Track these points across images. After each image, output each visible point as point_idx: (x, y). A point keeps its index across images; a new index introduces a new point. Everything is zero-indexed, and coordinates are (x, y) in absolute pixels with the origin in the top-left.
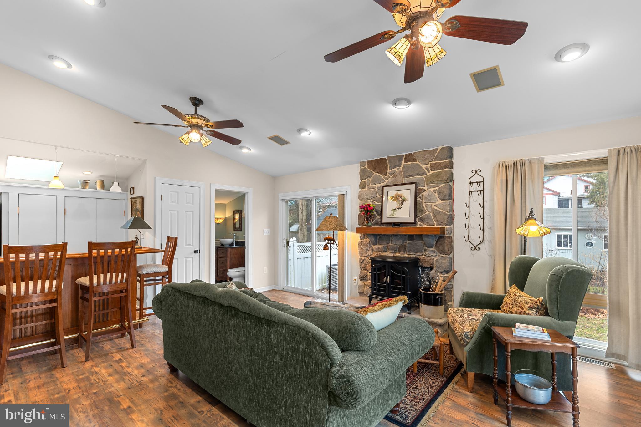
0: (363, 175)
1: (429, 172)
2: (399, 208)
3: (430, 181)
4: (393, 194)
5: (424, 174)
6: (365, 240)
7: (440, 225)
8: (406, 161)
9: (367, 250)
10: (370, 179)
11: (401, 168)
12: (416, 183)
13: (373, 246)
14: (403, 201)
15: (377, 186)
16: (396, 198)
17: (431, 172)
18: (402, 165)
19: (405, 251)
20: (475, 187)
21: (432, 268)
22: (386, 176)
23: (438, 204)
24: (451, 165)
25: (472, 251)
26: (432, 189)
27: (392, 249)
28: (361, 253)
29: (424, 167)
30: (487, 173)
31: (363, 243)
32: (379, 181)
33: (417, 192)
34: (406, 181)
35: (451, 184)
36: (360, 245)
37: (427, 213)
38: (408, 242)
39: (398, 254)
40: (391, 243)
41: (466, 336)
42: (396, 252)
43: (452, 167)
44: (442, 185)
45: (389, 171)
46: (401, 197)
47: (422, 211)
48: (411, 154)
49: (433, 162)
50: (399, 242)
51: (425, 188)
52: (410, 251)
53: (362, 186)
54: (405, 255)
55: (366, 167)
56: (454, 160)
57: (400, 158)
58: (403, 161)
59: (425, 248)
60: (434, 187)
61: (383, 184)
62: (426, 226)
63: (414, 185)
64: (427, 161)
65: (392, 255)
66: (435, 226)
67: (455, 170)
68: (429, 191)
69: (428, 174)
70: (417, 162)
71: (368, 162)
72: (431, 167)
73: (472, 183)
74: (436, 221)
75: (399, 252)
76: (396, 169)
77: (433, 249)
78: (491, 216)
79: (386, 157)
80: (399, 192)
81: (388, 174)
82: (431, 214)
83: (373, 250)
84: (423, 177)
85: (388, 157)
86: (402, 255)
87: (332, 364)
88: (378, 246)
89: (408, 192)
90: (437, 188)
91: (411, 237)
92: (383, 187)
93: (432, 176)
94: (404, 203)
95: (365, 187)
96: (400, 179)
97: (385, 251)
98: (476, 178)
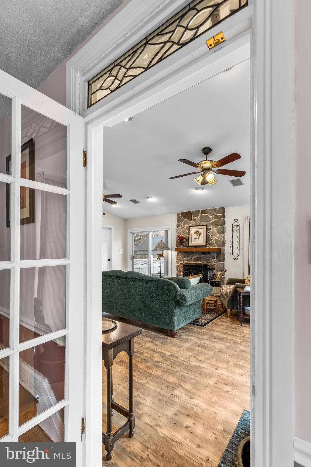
0: (179, 220)
1: (213, 220)
2: (198, 238)
3: (214, 224)
4: (195, 230)
5: (211, 220)
6: (179, 255)
7: (218, 247)
8: (202, 213)
9: (181, 260)
10: (183, 222)
11: (199, 217)
12: (206, 225)
13: (184, 258)
14: (200, 234)
15: (186, 226)
16: (196, 233)
17: (214, 220)
18: (200, 216)
19: (201, 261)
20: (235, 228)
21: (215, 269)
22: (191, 221)
23: (217, 236)
24: (224, 217)
25: (234, 260)
26: (215, 229)
27: (194, 260)
28: (177, 262)
29: (210, 217)
30: (241, 221)
31: (178, 257)
32: (188, 223)
33: (207, 230)
34: (202, 224)
35: (224, 226)
36: (177, 258)
37: (212, 241)
38: (202, 256)
39: (197, 262)
40: (194, 257)
41: (227, 294)
42: (196, 261)
43: (224, 218)
44: (220, 226)
45: (192, 218)
46: (199, 232)
47: (210, 240)
48: (204, 210)
49: (215, 215)
50: (197, 256)
51: (211, 228)
52: (203, 260)
53: (178, 226)
54: (201, 263)
55: (180, 216)
56: (225, 214)
57: (198, 212)
58: (200, 214)
59: (211, 259)
60: (216, 227)
61: (190, 225)
62: (211, 247)
63: (206, 226)
64: (212, 214)
65: (194, 263)
66: (216, 247)
67: (226, 219)
68: (213, 230)
69: (213, 221)
70: (207, 215)
71: (182, 213)
72: (214, 217)
73: (234, 226)
74: (217, 245)
76: (196, 218)
77: (215, 259)
78: (243, 243)
79: (191, 211)
80: (198, 230)
81: (192, 220)
82: (214, 241)
83: (184, 260)
84: (210, 222)
85: (192, 211)
86: (199, 263)
87: (177, 291)
88: (187, 258)
89: (202, 230)
90: (217, 228)
91: (204, 253)
92: (190, 227)
93: (215, 222)
94: (201, 236)
95: (180, 227)
96: (199, 223)
97: (190, 261)
98: (236, 224)
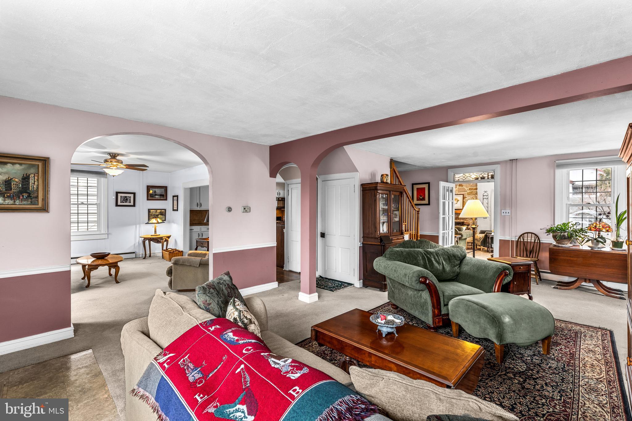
2: (456, 204)
3: (468, 194)
5: (466, 191)
12: (463, 195)
14: (458, 201)
17: (469, 191)
20: (485, 197)
21: (469, 225)
24: (476, 189)
26: (469, 197)
29: (466, 189)
30: (489, 193)
33: (464, 198)
34: (459, 193)
35: (477, 195)
41: (481, 238)
43: (477, 190)
44: (473, 196)
46: (457, 199)
49: (470, 187)
51: (467, 197)
56: (477, 187)
58: (458, 186)
60: (470, 196)
63: (462, 195)
64: (468, 187)
67: (478, 191)
69: (468, 192)
70: (464, 187)
72: (469, 189)
78: (491, 207)
84: (466, 192)
87: (458, 232)
89: (460, 198)
93: (469, 192)
94: (458, 202)
98: (486, 194)
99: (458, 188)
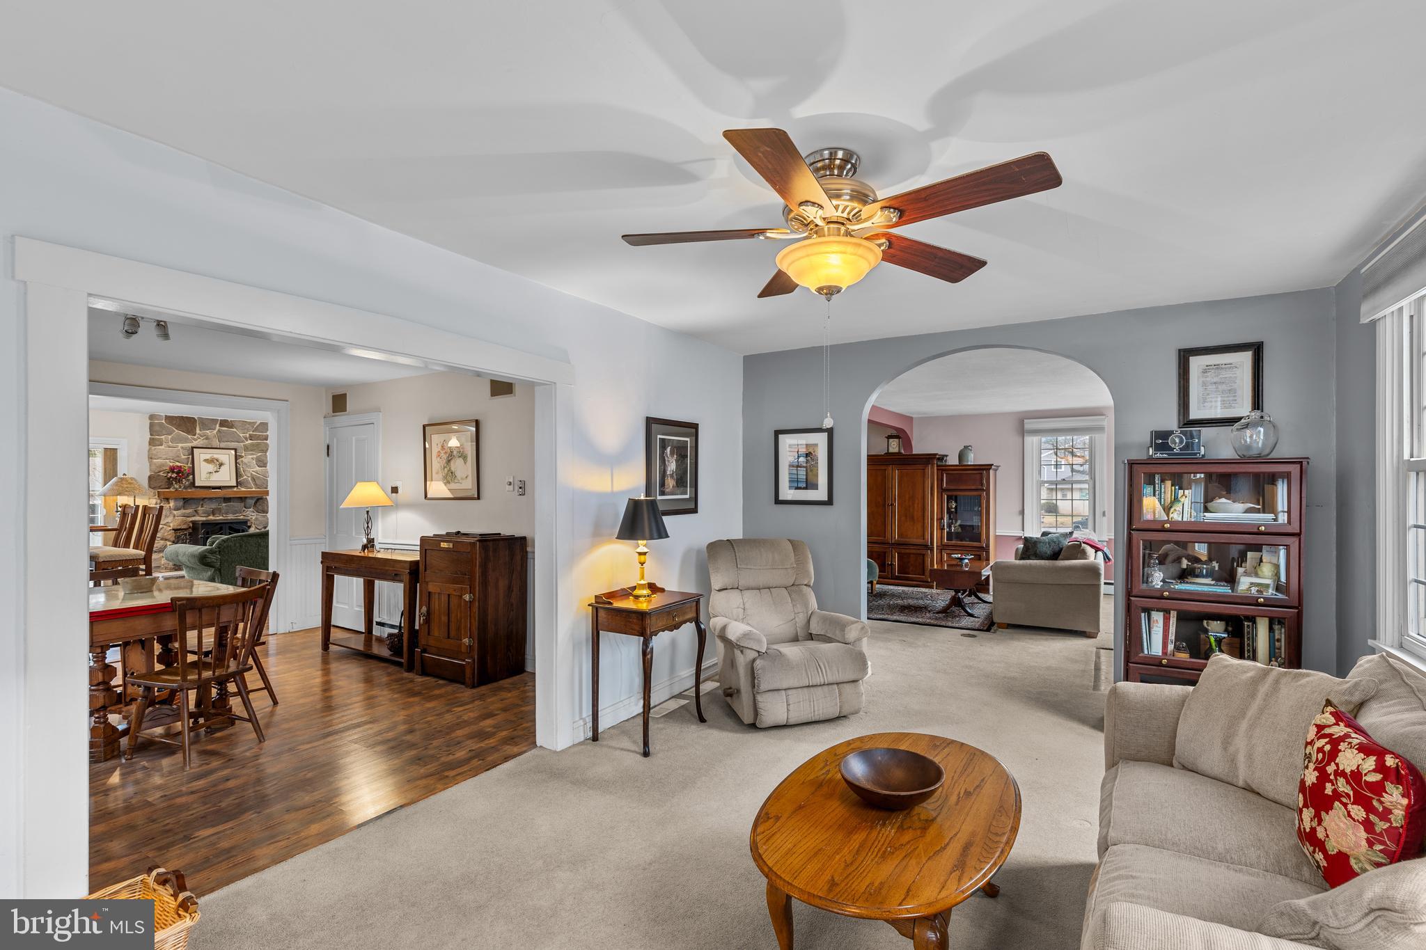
0: (156, 429)
1: (247, 440)
2: (215, 472)
3: (246, 448)
4: (208, 457)
5: (243, 442)
7: (259, 488)
8: (221, 425)
10: (170, 437)
11: (215, 432)
12: (234, 449)
13: (175, 512)
14: (221, 465)
15: (180, 445)
16: (209, 461)
17: (250, 442)
18: (216, 429)
19: (221, 514)
22: (195, 437)
23: (255, 469)
26: (250, 456)
27: (203, 513)
29: (242, 435)
32: (186, 440)
33: (237, 457)
34: (223, 445)
37: (245, 477)
38: (224, 505)
39: (211, 517)
40: (202, 507)
42: (209, 516)
43: (266, 440)
44: (260, 454)
45: (198, 431)
46: (217, 461)
47: (241, 476)
48: (228, 420)
49: (251, 432)
50: (214, 506)
51: (243, 454)
52: (226, 513)
53: (152, 442)
54: (221, 518)
55: (163, 421)
56: (268, 434)
57: (214, 421)
58: (218, 425)
59: (244, 509)
60: (251, 454)
61: (195, 444)
62: (243, 489)
63: (233, 451)
64: (246, 431)
66: (254, 489)
68: (249, 458)
69: (246, 442)
70: (234, 429)
71: (165, 417)
72: (249, 436)
74: (256, 484)
75: (213, 515)
76: (208, 432)
77: (251, 509)
79: (195, 417)
80: (215, 456)
81: (197, 435)
82: (250, 479)
83: (174, 516)
84: (243, 444)
85: (198, 417)
86: (216, 518)
88: (182, 511)
89: (227, 457)
90: (255, 456)
91: (227, 500)
92: (193, 448)
93: (252, 445)
94: (222, 467)
95: (161, 445)
96: (216, 443)
97: (194, 516)
99: (219, 430)
